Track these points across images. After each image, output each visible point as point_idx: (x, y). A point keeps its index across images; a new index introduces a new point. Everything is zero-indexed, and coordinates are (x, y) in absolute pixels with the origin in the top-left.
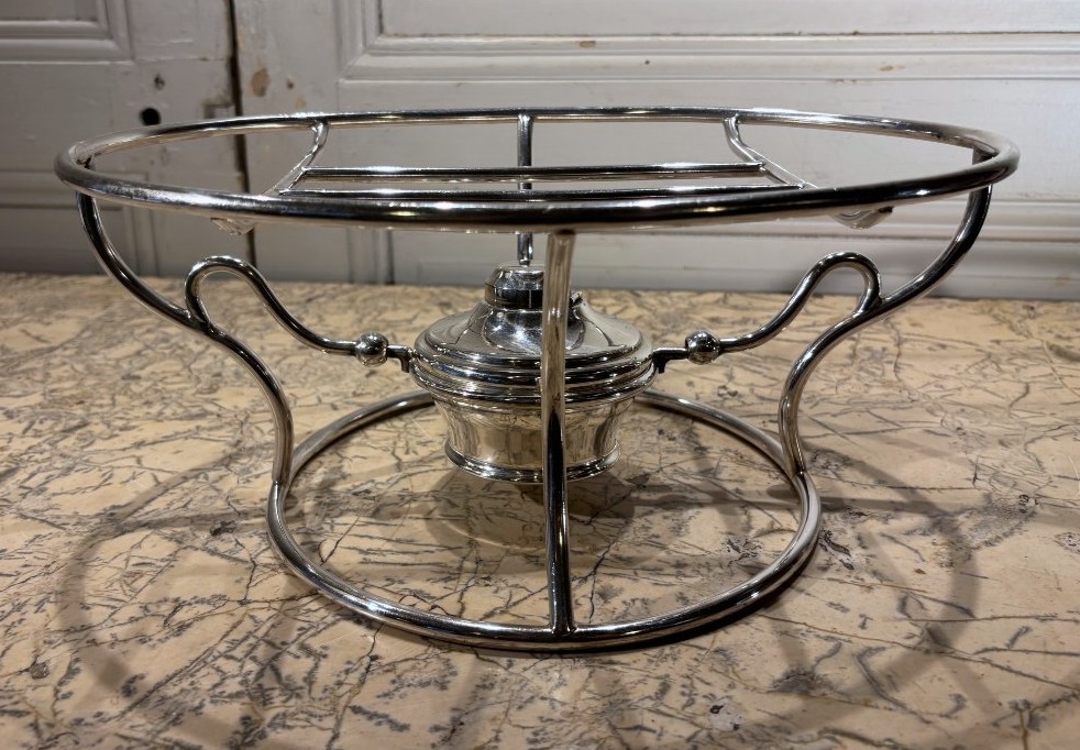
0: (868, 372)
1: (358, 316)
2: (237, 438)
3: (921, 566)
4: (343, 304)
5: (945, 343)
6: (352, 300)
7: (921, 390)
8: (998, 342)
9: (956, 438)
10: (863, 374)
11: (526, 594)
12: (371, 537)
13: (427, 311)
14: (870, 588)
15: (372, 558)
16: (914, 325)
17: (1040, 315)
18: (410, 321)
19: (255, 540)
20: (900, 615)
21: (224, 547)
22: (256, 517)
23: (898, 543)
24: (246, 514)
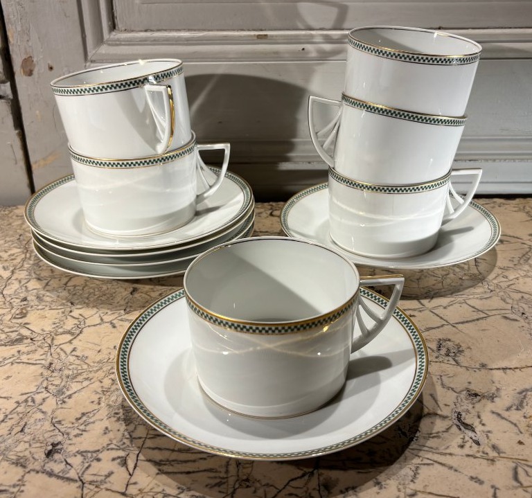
2: (49, 361)
3: (521, 438)
9: (522, 322)
11: (275, 491)
12: (160, 449)
14: (493, 460)
15: (165, 468)
19: (79, 459)
20: (515, 484)
21: (57, 468)
22: (76, 436)
23: (503, 418)
24: (68, 434)
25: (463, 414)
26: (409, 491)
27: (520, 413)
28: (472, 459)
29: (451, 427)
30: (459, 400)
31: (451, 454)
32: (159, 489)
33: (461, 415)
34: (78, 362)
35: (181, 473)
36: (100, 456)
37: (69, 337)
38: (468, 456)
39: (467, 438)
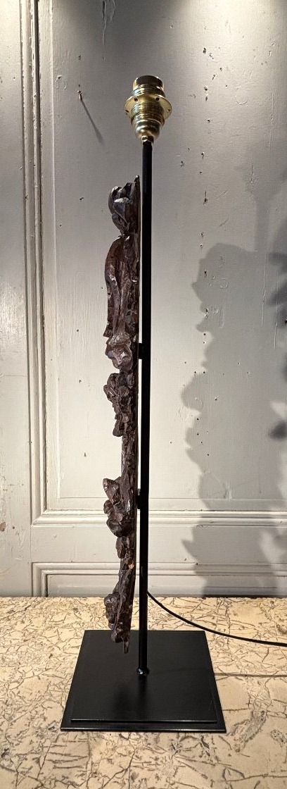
0: (219, 645)
1: (44, 618)
3: (231, 752)
4: (39, 611)
5: (244, 625)
6: (42, 609)
7: (235, 654)
8: (261, 624)
10: (217, 645)
11: (107, 780)
12: (56, 754)
13: (69, 614)
14: (214, 765)
15: (58, 765)
16: (235, 615)
17: (275, 606)
18: (63, 621)
19: (17, 758)
20: (222, 779)
21: (6, 763)
22: (16, 745)
23: (224, 740)
24: (13, 744)
25: (205, 737)
26: (171, 782)
27: (233, 737)
28: (204, 764)
29: (198, 744)
31: (194, 761)
32: (53, 777)
33: (203, 737)
34: (20, 700)
35: (65, 768)
36: (27, 757)
37: (16, 684)
38: (203, 762)
39: (204, 752)
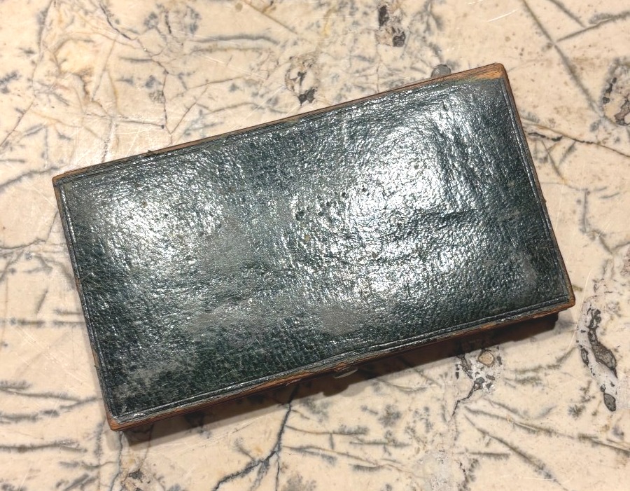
25: (605, 317)
28: (588, 444)
29: (569, 353)
30: (608, 275)
31: (549, 432)
33: (599, 320)
38: (583, 437)
